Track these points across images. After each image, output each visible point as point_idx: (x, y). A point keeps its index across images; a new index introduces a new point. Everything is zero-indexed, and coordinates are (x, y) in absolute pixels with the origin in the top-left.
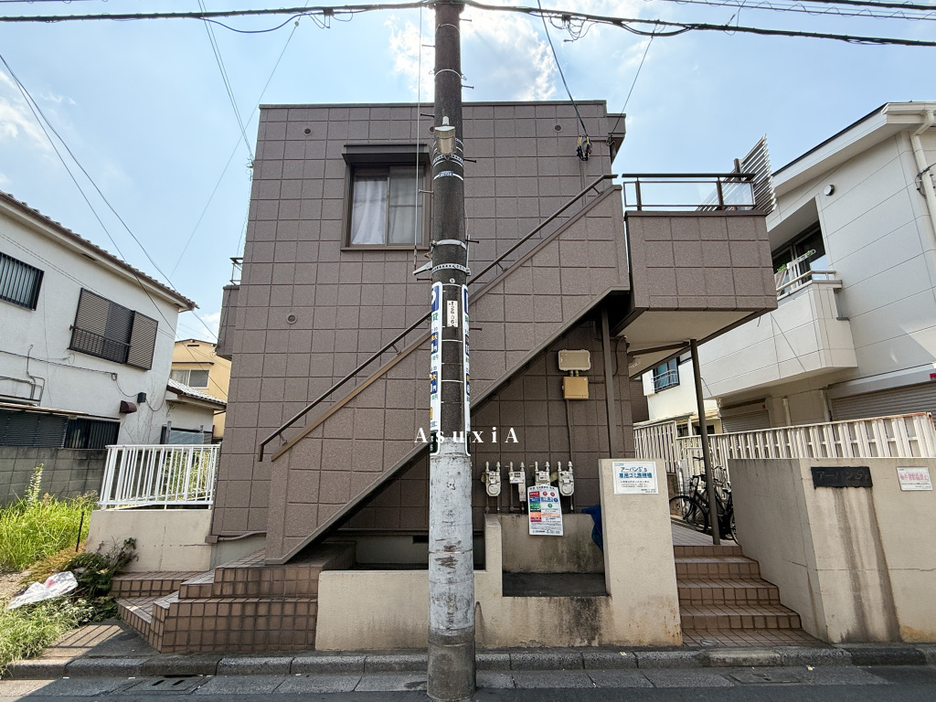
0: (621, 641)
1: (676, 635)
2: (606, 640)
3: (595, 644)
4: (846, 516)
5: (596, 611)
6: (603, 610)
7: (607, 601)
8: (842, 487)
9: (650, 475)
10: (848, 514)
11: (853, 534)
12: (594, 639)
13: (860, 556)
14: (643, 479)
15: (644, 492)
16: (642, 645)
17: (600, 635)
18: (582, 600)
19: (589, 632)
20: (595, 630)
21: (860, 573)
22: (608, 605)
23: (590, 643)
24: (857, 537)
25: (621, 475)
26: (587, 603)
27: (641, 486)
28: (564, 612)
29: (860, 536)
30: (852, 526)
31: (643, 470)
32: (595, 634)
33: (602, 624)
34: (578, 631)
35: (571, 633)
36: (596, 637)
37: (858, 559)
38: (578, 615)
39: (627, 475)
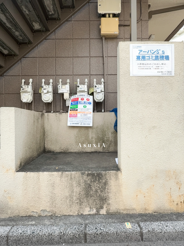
0: (128, 210)
1: (179, 204)
2: (113, 208)
3: (103, 212)
5: (106, 184)
6: (112, 183)
7: (116, 175)
9: (167, 58)
12: (102, 208)
14: (160, 62)
15: (160, 74)
16: (147, 212)
17: (109, 204)
18: (93, 175)
19: (98, 202)
20: (103, 200)
22: (117, 178)
23: (98, 211)
25: (138, 58)
26: (98, 177)
27: (157, 68)
28: (75, 185)
31: (161, 52)
32: (104, 204)
33: (111, 195)
34: (88, 201)
35: (81, 203)
36: (105, 207)
38: (88, 188)
39: (144, 58)
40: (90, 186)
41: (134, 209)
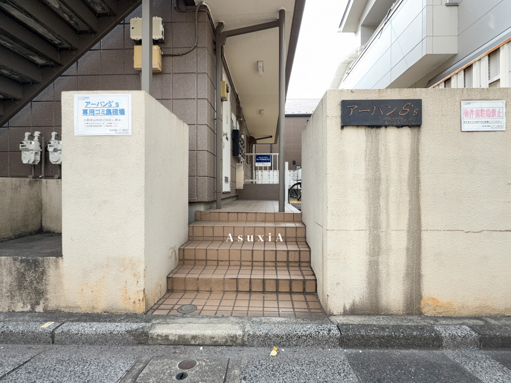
0: (70, 307)
1: (137, 302)
2: (52, 305)
3: (39, 309)
4: (377, 164)
5: (43, 273)
6: (51, 272)
7: (56, 262)
8: (379, 127)
9: (122, 112)
10: (382, 163)
11: (383, 187)
12: (38, 304)
13: (387, 213)
14: (113, 117)
15: (113, 133)
16: (95, 311)
17: (46, 299)
18: (27, 261)
19: (33, 296)
20: (40, 294)
21: (382, 235)
22: (57, 266)
23: (33, 308)
24: (388, 190)
25: (85, 112)
26: (34, 265)
27: (110, 125)
28: (5, 274)
29: (392, 189)
30: (383, 176)
31: (114, 105)
32: (40, 298)
33: (49, 288)
34: (21, 295)
35: (12, 297)
36: (41, 302)
37: (383, 218)
38: (21, 277)
39: (92, 112)
40: (23, 275)
41: (78, 307)
